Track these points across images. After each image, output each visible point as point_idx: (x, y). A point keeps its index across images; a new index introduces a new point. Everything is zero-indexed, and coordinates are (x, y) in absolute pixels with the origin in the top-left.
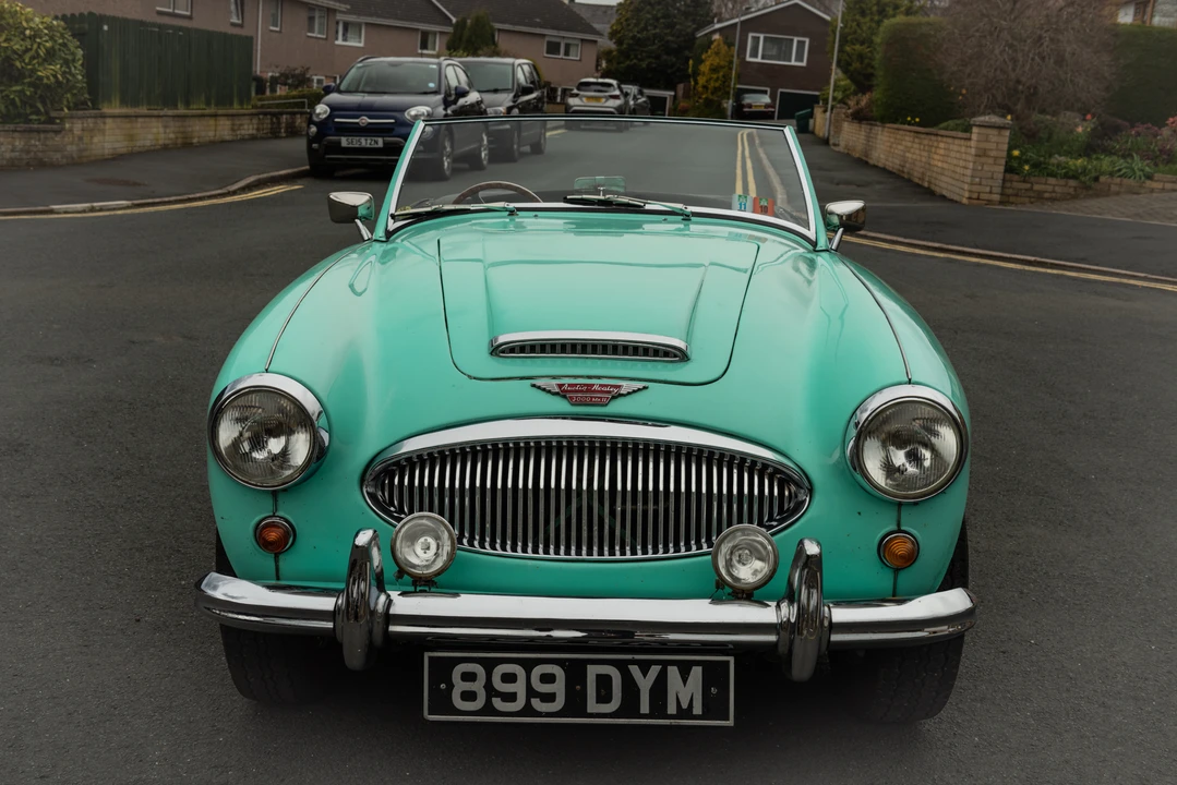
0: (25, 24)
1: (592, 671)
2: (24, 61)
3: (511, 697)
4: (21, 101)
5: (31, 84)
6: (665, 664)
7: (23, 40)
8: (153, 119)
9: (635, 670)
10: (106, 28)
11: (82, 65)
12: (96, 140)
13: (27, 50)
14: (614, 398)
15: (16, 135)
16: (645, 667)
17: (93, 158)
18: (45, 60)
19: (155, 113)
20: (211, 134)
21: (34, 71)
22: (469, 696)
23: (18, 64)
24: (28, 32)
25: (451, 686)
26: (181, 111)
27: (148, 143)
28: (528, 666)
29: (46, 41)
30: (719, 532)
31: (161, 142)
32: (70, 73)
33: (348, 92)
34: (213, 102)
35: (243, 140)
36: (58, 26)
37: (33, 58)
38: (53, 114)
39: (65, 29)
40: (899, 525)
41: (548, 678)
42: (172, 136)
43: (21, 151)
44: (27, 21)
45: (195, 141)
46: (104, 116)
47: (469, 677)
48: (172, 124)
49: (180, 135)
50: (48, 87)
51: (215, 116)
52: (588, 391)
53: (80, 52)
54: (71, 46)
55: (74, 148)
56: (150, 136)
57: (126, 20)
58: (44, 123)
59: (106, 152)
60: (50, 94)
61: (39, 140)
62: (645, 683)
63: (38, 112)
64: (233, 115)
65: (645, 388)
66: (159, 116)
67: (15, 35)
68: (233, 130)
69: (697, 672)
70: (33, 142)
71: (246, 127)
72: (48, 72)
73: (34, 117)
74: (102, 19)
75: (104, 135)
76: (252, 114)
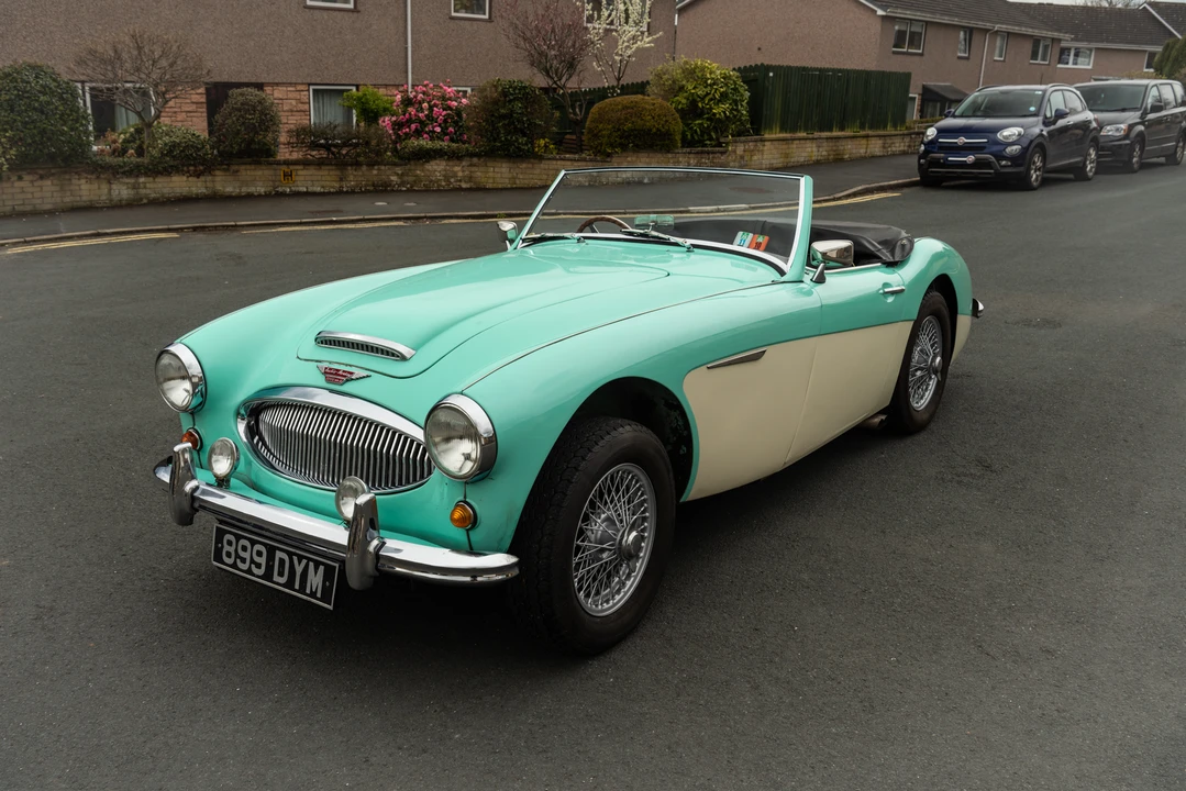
0: (708, 76)
1: (279, 554)
3: (243, 560)
5: (708, 119)
6: (309, 559)
9: (295, 558)
10: (771, 74)
12: (755, 158)
13: (708, 94)
14: (347, 381)
15: (691, 156)
16: (300, 558)
18: (719, 101)
19: (810, 136)
20: (863, 151)
21: (711, 109)
23: (700, 105)
24: (709, 82)
25: (223, 547)
26: (836, 133)
28: (253, 543)
32: (737, 110)
33: (962, 116)
35: (894, 155)
37: (711, 100)
38: (722, 140)
40: (465, 497)
41: (259, 554)
42: (824, 153)
44: (711, 74)
45: (846, 157)
46: (762, 140)
48: (825, 144)
51: (867, 137)
52: (336, 374)
53: (747, 94)
54: (741, 90)
56: (805, 154)
57: (789, 68)
58: (715, 146)
60: (720, 125)
63: (711, 139)
64: (884, 136)
66: (813, 139)
68: (884, 147)
69: (322, 568)
72: (720, 110)
73: (708, 142)
74: (768, 68)
76: (904, 135)
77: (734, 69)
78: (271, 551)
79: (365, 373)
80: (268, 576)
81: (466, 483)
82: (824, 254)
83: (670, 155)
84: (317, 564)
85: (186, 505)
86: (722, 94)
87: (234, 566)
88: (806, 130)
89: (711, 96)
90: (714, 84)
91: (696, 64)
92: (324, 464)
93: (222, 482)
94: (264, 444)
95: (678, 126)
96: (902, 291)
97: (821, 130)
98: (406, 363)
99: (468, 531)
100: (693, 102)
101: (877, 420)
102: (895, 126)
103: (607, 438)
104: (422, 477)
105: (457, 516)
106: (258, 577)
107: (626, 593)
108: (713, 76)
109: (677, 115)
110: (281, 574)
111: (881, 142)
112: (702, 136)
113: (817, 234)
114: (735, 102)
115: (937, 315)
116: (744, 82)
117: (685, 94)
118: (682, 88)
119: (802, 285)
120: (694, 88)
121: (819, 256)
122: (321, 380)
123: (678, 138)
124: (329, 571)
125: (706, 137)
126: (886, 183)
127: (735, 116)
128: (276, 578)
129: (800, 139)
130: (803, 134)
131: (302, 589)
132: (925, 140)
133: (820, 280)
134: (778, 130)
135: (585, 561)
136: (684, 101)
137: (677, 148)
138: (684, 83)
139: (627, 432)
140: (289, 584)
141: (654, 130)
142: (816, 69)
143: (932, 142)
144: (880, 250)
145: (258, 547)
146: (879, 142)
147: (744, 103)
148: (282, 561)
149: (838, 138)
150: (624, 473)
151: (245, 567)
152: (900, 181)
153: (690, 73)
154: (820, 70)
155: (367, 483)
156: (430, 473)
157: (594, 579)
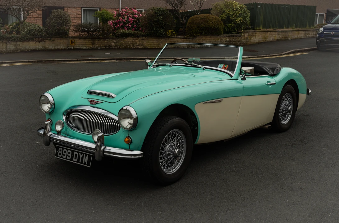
0: (234, 7)
1: (75, 153)
2: (232, 17)
3: (64, 155)
4: (231, 28)
5: (234, 23)
6: (84, 154)
7: (233, 11)
8: (274, 32)
9: (80, 154)
10: (259, 7)
11: (249, 17)
12: (252, 38)
13: (234, 14)
14: (96, 104)
15: (227, 37)
16: (81, 153)
17: (251, 43)
19: (275, 30)
20: (296, 36)
21: (235, 19)
22: (60, 154)
23: (231, 18)
24: (235, 9)
26: (285, 29)
27: (271, 39)
28: (67, 150)
29: (239, 11)
30: (95, 130)
31: (276, 39)
34: (298, 26)
35: (309, 38)
36: (244, 7)
37: (235, 16)
38: (239, 31)
39: (246, 8)
40: (129, 135)
41: (69, 153)
42: (280, 37)
43: (228, 41)
44: (235, 6)
46: (255, 32)
47: (60, 150)
49: (284, 37)
50: (238, 24)
51: (298, 31)
52: (93, 102)
53: (249, 14)
55: (245, 41)
57: (267, 4)
58: (236, 34)
59: (256, 42)
60: (239, 26)
61: (234, 39)
62: (81, 157)
63: (235, 31)
65: (102, 102)
66: (276, 31)
67: (231, 10)
68: (305, 35)
69: (88, 156)
70: (232, 39)
71: (311, 34)
72: (238, 20)
73: (234, 32)
75: (255, 37)
76: (313, 30)
77: (245, 4)
78: (73, 152)
79: (102, 101)
80: (72, 159)
81: (129, 131)
82: (245, 71)
83: (219, 37)
84: (86, 155)
85: (48, 139)
86: (239, 14)
87: (62, 157)
88: (273, 28)
89: (235, 15)
90: (236, 10)
91: (230, 3)
92: (89, 128)
93: (59, 133)
94: (71, 123)
95: (222, 26)
96: (275, 84)
97: (279, 28)
98: (114, 99)
99: (129, 145)
100: (228, 17)
101: (267, 126)
102: (310, 26)
103: (170, 121)
104: (117, 131)
105: (126, 140)
106: (69, 160)
107: (176, 169)
108: (236, 7)
109: (222, 22)
110: (75, 158)
111: (304, 33)
112: (232, 30)
113: (243, 65)
114: (245, 17)
115: (290, 93)
116: (248, 9)
117: (225, 14)
118: (224, 11)
119: (238, 80)
120: (229, 12)
121: (244, 72)
122: (89, 104)
123: (222, 30)
124: (90, 156)
125: (233, 30)
126: (303, 49)
127: (245, 22)
128: (74, 160)
129: (271, 31)
130: (272, 30)
131: (82, 163)
132: (319, 32)
133: (244, 79)
134: (262, 28)
135: (164, 157)
136: (225, 16)
137: (222, 34)
138: (225, 9)
139: (176, 120)
140: (78, 161)
141: (213, 27)
142: (277, 5)
143: (322, 33)
144: (269, 71)
145: (69, 151)
146: (303, 33)
147: (248, 17)
148: (76, 155)
149: (286, 31)
150: (176, 132)
151: (65, 157)
152: (309, 48)
153: (227, 6)
154: (279, 5)
155: (101, 131)
156: (119, 129)
157: (166, 163)
